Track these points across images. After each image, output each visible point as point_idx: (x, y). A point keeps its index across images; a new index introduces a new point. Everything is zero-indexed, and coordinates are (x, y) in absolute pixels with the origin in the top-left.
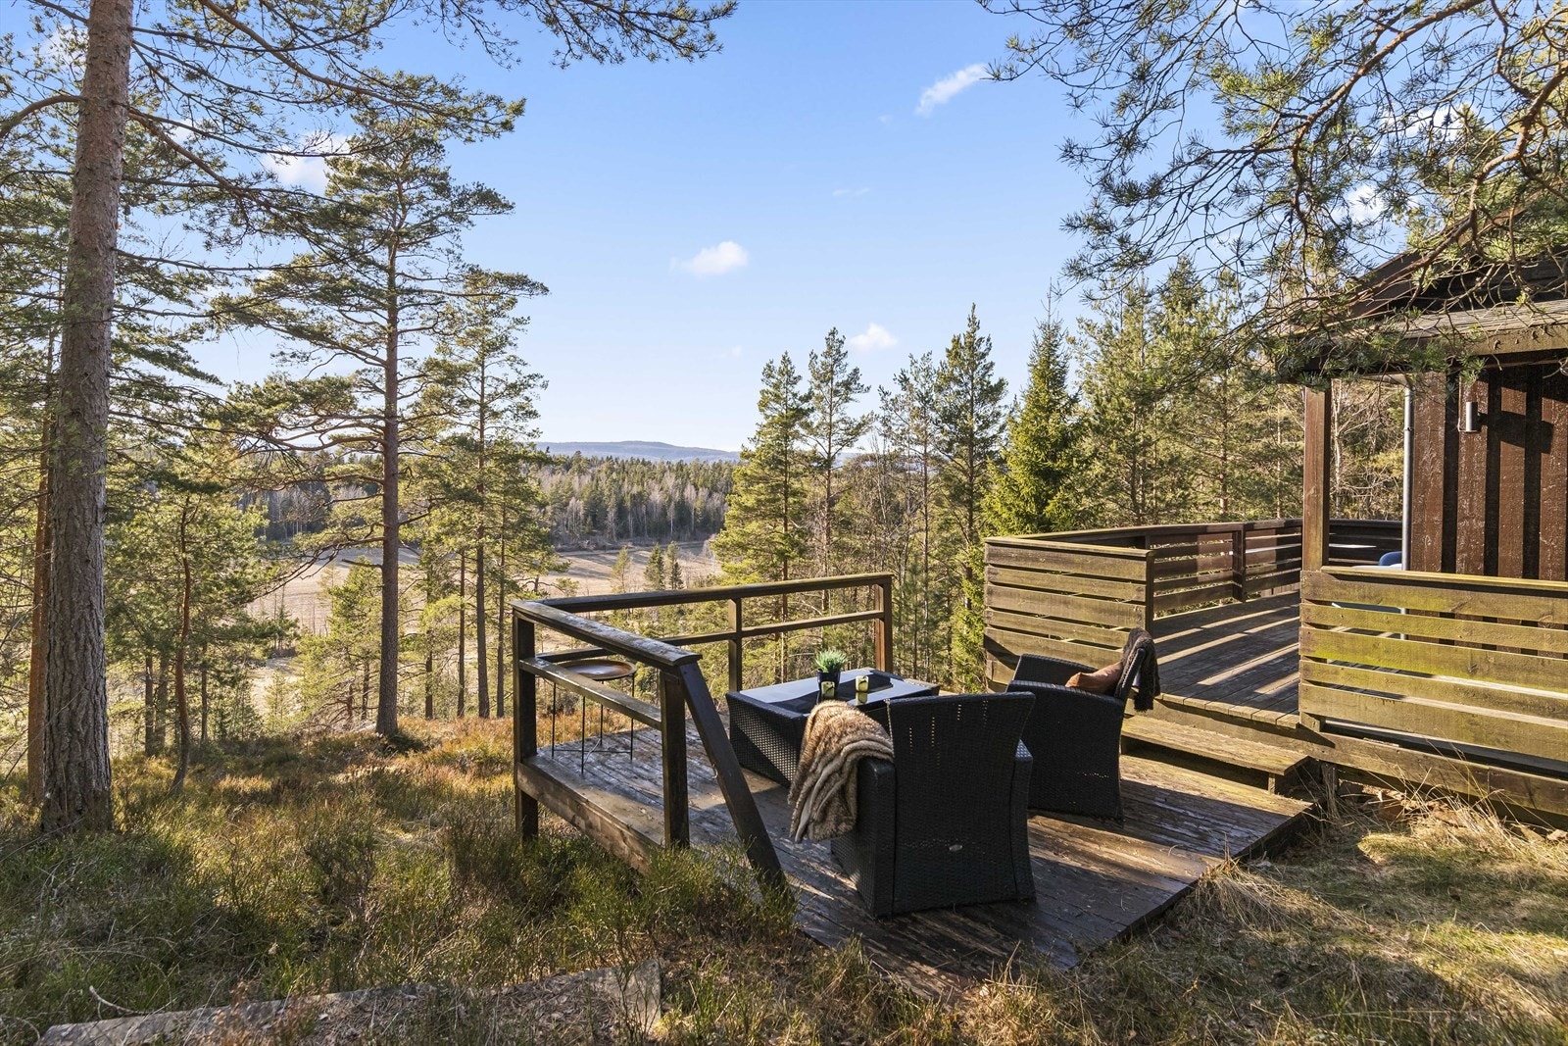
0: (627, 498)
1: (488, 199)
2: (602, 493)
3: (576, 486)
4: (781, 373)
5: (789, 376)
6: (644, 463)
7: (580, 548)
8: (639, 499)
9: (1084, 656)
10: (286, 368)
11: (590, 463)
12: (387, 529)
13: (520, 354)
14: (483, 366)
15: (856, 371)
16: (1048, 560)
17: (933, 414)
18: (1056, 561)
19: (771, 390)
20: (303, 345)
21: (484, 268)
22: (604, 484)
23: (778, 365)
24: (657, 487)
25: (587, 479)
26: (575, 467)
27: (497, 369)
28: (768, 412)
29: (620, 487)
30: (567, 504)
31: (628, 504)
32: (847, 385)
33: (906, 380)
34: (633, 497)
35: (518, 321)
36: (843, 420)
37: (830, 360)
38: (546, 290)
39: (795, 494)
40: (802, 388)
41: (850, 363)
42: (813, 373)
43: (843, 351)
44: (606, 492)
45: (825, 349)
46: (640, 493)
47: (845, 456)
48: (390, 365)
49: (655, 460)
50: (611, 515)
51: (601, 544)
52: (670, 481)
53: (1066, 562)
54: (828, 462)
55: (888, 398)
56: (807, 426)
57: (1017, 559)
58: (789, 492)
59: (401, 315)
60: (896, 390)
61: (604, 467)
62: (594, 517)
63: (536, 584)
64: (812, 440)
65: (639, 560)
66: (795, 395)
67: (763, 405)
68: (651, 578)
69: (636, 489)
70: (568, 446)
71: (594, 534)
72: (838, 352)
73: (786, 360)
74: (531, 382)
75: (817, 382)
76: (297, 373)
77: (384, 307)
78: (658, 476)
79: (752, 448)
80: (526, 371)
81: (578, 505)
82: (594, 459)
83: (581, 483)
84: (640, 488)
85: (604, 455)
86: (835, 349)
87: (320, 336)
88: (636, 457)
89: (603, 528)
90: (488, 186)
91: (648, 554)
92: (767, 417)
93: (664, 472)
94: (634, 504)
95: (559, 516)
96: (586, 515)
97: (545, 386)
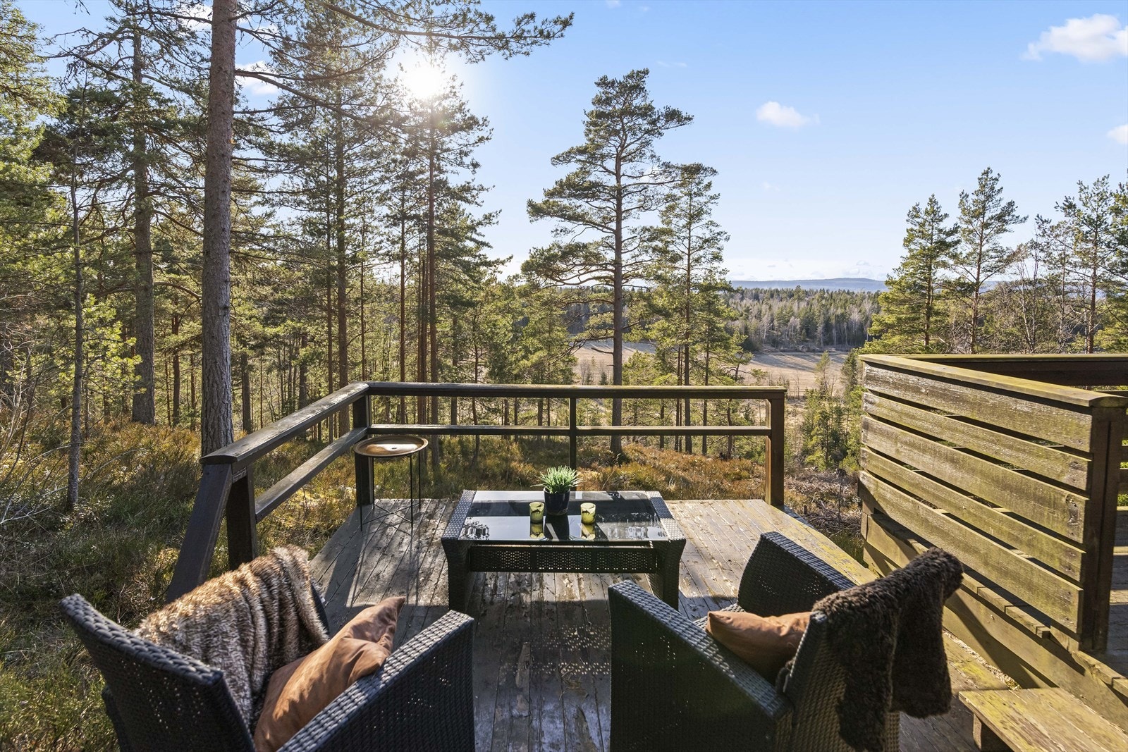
0: (833, 317)
1: (673, 116)
2: (813, 314)
3: (795, 309)
4: (927, 212)
5: (934, 213)
6: (848, 293)
7: (797, 350)
8: (842, 318)
9: (975, 551)
10: (559, 239)
11: (807, 293)
12: (616, 332)
13: (713, 218)
14: (689, 229)
15: (1011, 204)
16: (932, 393)
17: (1105, 237)
18: (943, 395)
19: (917, 228)
20: (568, 225)
21: (673, 163)
22: (816, 307)
23: (924, 206)
24: (856, 310)
25: (803, 304)
26: (796, 296)
27: (699, 230)
28: (912, 247)
29: (828, 310)
30: (788, 321)
31: (833, 322)
32: (1000, 218)
33: (1071, 206)
34: (837, 316)
35: (712, 198)
36: (995, 250)
37: (982, 198)
38: (715, 171)
39: (937, 313)
40: (947, 225)
41: (1005, 198)
42: (963, 211)
43: (997, 187)
44: (817, 313)
45: (978, 187)
46: (842, 314)
47: (992, 281)
48: (617, 233)
49: (857, 291)
50: (820, 328)
51: (812, 348)
52: (867, 306)
53: (959, 399)
54: (974, 287)
55: (1047, 226)
56: (955, 256)
57: (896, 386)
58: (930, 311)
59: (623, 201)
60: (1058, 217)
61: (817, 296)
62: (807, 330)
63: (737, 371)
64: (960, 269)
65: (839, 360)
66: (940, 231)
67: (908, 242)
68: (846, 374)
69: (839, 311)
70: (789, 283)
71: (807, 341)
72: (992, 189)
73: (932, 202)
74: (719, 237)
75: (966, 218)
76: (565, 240)
77: (614, 197)
78: (858, 302)
79: (896, 278)
80: (717, 230)
81: (796, 322)
82: (811, 291)
83: (798, 307)
84: (843, 310)
85: (819, 288)
86: (988, 185)
87: (575, 218)
88: (842, 289)
89: (814, 337)
90: (674, 107)
91: (845, 356)
92: (911, 251)
93: (863, 298)
94: (837, 322)
95: (783, 328)
96: (802, 329)
97: (727, 239)
